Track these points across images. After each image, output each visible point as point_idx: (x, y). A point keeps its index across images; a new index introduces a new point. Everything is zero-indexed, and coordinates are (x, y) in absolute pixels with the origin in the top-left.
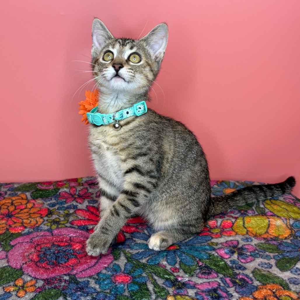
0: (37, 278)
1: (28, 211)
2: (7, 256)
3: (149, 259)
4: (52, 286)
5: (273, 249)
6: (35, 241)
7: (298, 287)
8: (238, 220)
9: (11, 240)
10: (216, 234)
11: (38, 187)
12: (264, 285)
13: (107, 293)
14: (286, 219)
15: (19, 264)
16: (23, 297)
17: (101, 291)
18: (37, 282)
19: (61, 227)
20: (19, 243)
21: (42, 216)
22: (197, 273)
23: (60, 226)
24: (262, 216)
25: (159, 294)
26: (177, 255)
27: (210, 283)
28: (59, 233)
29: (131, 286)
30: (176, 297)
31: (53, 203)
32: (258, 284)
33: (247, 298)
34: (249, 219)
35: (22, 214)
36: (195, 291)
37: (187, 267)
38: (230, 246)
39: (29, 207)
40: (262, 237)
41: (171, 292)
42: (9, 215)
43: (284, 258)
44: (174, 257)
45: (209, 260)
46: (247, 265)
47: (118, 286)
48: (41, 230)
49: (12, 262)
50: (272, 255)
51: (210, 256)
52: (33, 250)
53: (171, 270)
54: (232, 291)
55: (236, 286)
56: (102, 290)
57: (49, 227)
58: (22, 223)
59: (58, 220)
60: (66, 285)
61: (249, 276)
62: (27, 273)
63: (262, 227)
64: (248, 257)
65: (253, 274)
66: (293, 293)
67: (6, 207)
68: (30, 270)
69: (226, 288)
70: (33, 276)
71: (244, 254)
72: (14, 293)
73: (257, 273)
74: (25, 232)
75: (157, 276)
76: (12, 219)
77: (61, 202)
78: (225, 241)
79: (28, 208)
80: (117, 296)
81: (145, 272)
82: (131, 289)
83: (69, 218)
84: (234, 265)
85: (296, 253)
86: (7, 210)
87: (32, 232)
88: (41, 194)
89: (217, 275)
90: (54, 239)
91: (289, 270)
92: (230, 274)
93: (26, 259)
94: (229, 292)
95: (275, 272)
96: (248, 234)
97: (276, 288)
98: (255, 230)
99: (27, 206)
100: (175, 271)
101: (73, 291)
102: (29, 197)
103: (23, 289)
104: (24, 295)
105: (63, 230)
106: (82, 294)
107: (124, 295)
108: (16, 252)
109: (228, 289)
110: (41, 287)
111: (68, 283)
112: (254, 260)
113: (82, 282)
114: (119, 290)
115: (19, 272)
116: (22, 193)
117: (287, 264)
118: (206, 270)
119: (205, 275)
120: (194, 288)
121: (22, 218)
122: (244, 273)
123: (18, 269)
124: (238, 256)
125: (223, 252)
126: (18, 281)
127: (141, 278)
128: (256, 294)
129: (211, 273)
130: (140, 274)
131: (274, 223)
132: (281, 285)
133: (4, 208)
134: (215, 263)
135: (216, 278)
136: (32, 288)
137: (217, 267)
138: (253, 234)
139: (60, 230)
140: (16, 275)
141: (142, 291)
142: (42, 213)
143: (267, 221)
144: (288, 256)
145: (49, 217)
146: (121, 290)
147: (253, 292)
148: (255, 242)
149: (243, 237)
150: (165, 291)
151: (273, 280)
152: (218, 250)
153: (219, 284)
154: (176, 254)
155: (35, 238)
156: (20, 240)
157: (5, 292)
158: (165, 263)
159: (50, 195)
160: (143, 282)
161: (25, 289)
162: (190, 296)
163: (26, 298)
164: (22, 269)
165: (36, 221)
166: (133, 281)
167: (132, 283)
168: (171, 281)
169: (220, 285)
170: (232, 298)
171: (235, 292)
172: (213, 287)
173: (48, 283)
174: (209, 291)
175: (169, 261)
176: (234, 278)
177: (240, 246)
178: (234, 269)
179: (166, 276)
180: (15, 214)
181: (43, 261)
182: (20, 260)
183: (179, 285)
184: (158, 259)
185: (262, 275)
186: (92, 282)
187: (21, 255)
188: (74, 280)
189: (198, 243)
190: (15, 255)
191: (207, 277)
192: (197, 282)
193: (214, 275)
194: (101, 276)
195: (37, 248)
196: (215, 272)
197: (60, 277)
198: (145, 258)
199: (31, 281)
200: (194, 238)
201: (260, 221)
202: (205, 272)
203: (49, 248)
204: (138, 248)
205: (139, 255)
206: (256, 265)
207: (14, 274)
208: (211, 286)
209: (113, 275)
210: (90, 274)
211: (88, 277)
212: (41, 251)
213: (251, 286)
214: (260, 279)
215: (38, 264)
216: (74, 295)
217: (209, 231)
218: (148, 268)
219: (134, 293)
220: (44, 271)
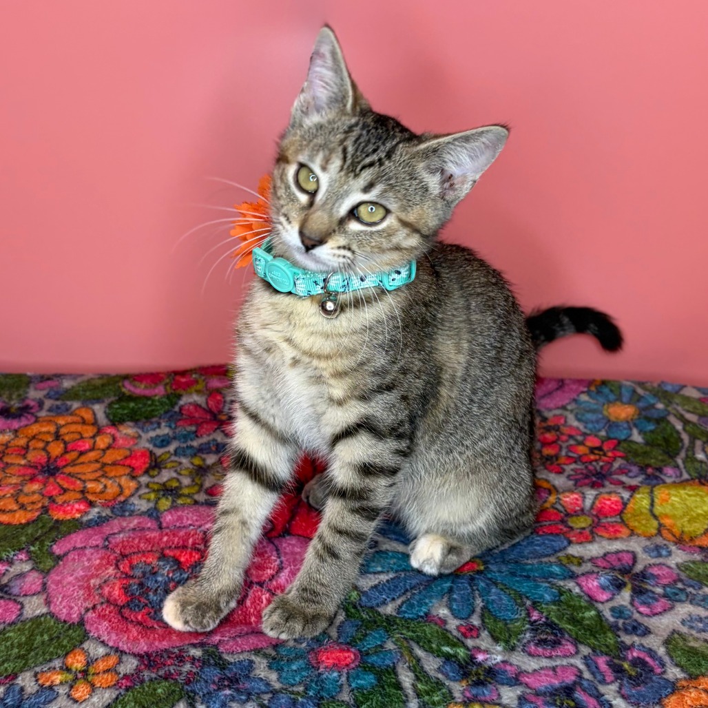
0: (121, 649)
1: (98, 457)
2: (44, 584)
3: (403, 603)
4: (160, 673)
6: (117, 546)
8: (639, 493)
9: (54, 541)
10: (578, 531)
11: (124, 390)
12: (693, 677)
13: (298, 693)
15: (76, 608)
16: (85, 700)
17: (283, 688)
18: (120, 662)
19: (183, 505)
20: (75, 548)
21: (134, 475)
22: (525, 641)
23: (180, 502)
24: (701, 483)
25: (426, 698)
26: (478, 590)
27: (559, 672)
28: (178, 520)
29: (358, 677)
31: (164, 435)
32: (679, 676)
34: (667, 492)
35: (81, 466)
36: (519, 692)
37: (500, 625)
38: (613, 569)
39: (102, 446)
40: (697, 543)
41: (457, 695)
42: (50, 469)
44: (469, 595)
45: (559, 605)
46: (653, 622)
47: (324, 676)
48: (132, 513)
49: (58, 603)
51: (561, 593)
52: (111, 570)
53: (459, 631)
54: (610, 692)
55: (621, 680)
56: (285, 687)
57: (151, 505)
58: (82, 492)
59: (175, 484)
60: (194, 670)
61: (655, 652)
62: (96, 635)
63: (698, 515)
64: (657, 600)
65: (667, 648)
67: (41, 445)
68: (104, 628)
69: (598, 683)
70: (111, 644)
71: (647, 590)
72: (63, 691)
73: (678, 643)
74: (90, 517)
75: (422, 647)
76: (58, 480)
77: (185, 432)
78: (601, 552)
79: (99, 449)
80: (323, 701)
81: (392, 637)
82: (357, 683)
83: (205, 480)
84: (621, 622)
86: (43, 453)
87: (107, 519)
88: (133, 409)
89: (577, 648)
90: (165, 539)
92: (607, 647)
93: (94, 597)
96: (661, 536)
98: (679, 524)
99: (95, 442)
100: (468, 634)
101: (212, 687)
102: (102, 419)
103: (85, 679)
104: (88, 696)
105: (186, 512)
106: (235, 694)
107: (338, 701)
108: (68, 574)
109: (602, 689)
110: (133, 675)
111: (200, 666)
112: (672, 608)
113: (235, 662)
114: (328, 686)
115: (77, 632)
116: (84, 407)
118: (547, 633)
119: (544, 648)
120: (516, 685)
121: (83, 477)
122: (645, 645)
123: (73, 623)
124: (632, 596)
125: (595, 583)
126: (72, 655)
127: (382, 656)
128: (671, 704)
129: (560, 643)
130: (379, 643)
133: (35, 449)
134: (572, 614)
135: (572, 655)
136: (108, 677)
137: (575, 626)
138: (674, 536)
139: (179, 513)
140: (68, 638)
141: (384, 689)
142: (136, 463)
145: (153, 477)
146: (331, 686)
147: (663, 696)
148: (678, 557)
149: (648, 543)
150: (444, 691)
152: (583, 578)
153: (579, 674)
154: (475, 588)
155: (116, 536)
156: (79, 541)
157: (39, 685)
158: (443, 612)
159: (156, 413)
160: (388, 666)
161: (90, 678)
163: (93, 704)
164: (84, 625)
165: (120, 486)
166: (363, 662)
167: (360, 667)
168: (459, 661)
169: (581, 677)
171: (618, 695)
172: (563, 682)
173: (151, 666)
174: (554, 693)
175: (454, 607)
176: (619, 658)
177: (639, 568)
178: (619, 633)
179: (446, 649)
180: (65, 466)
181: (139, 607)
182: (79, 599)
183: (477, 674)
184: (427, 601)
185: (688, 652)
186: (260, 663)
187: (81, 583)
188: (213, 658)
189: (531, 555)
190: (65, 583)
191: (551, 653)
192: (524, 667)
193: (568, 649)
194: (283, 652)
195: (121, 567)
196: (570, 639)
197: (180, 651)
198: (393, 599)
199: (105, 658)
200: (523, 541)
201: (693, 498)
202: (546, 639)
203: (153, 568)
204: (379, 569)
205: (380, 592)
206: (676, 622)
207: (62, 636)
208: (558, 680)
209: (313, 649)
210: (257, 645)
211: (251, 650)
212: (132, 577)
213: (660, 681)
214: (683, 661)
215: (126, 612)
216: (214, 699)
217: (563, 522)
218: (400, 628)
219: (364, 694)
220: (140, 632)
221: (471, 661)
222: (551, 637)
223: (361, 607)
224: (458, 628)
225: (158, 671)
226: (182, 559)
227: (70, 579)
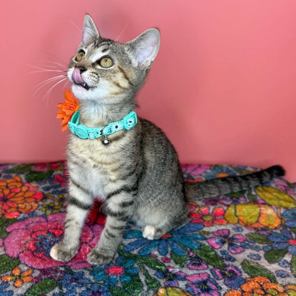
0: (33, 267)
1: (23, 195)
2: (3, 243)
3: (140, 250)
4: (48, 276)
5: (262, 240)
6: (31, 228)
7: (284, 280)
8: (230, 207)
9: (7, 227)
10: (207, 222)
11: (32, 169)
12: (252, 277)
13: (101, 284)
14: (277, 208)
15: (16, 252)
16: (20, 287)
17: (95, 282)
18: (33, 272)
19: (56, 213)
20: (15, 229)
21: (37, 201)
22: (188, 263)
23: (54, 211)
24: (254, 204)
25: (150, 285)
26: (169, 244)
27: (201, 275)
28: (54, 218)
29: (124, 277)
30: (167, 289)
31: (48, 186)
32: (247, 277)
33: (235, 291)
34: (241, 207)
35: (16, 198)
36: (186, 283)
37: (178, 257)
38: (221, 236)
39: (24, 191)
40: (253, 226)
41: (162, 284)
42: (5, 199)
43: (272, 250)
44: (165, 246)
45: (200, 250)
46: (237, 256)
47: (111, 277)
48: (36, 216)
49: (9, 250)
50: (261, 246)
51: (201, 245)
52: (29, 238)
54: (221, 283)
55: (225, 278)
56: (96, 281)
57: (43, 213)
58: (17, 208)
59: (52, 205)
60: (62, 275)
61: (238, 268)
62: (24, 262)
63: (253, 216)
64: (238, 248)
65: (242, 266)
66: (279, 286)
67: (1, 190)
68: (27, 260)
69: (216, 280)
70: (29, 265)
71: (234, 244)
72: (11, 283)
73: (246, 264)
74: (20, 217)
75: (148, 266)
76: (8, 204)
77: (55, 185)
78: (216, 230)
80: (111, 287)
81: (137, 262)
82: (124, 280)
83: (64, 203)
85: (285, 244)
86: (2, 194)
87: (27, 218)
88: (36, 177)
89: (207, 266)
90: (49, 225)
91: (277, 262)
92: (219, 266)
93: (23, 248)
94: (218, 284)
95: (263, 264)
96: (239, 223)
97: (263, 281)
98: (246, 219)
99: (21, 189)
100: (166, 261)
101: (69, 282)
102: (24, 180)
103: (20, 279)
104: (21, 285)
105: (57, 215)
106: (77, 284)
107: (117, 286)
108: (12, 239)
109: (218, 282)
110: (38, 277)
111: (64, 274)
112: (244, 251)
113: (77, 272)
114: (112, 281)
115: (16, 261)
116: (17, 176)
117: (275, 255)
118: (196, 261)
119: (195, 266)
120: (184, 280)
121: (17, 202)
122: (234, 265)
123: (15, 258)
124: (228, 247)
125: (214, 242)
126: (15, 270)
127: (133, 270)
128: (245, 287)
130: (131, 265)
131: (265, 212)
132: (269, 278)
134: (205, 253)
135: (206, 269)
136: (29, 278)
137: (207, 258)
138: (244, 223)
139: (54, 216)
140: (13, 263)
141: (134, 282)
142: (37, 197)
143: (258, 210)
144: (276, 248)
145: (44, 202)
146: (114, 281)
147: (241, 284)
148: (246, 232)
149: (234, 226)
150: (157, 282)
151: (261, 273)
152: (209, 240)
153: (208, 276)
155: (31, 225)
156: (16, 226)
157: (2, 281)
158: (156, 253)
159: (45, 178)
160: (135, 273)
161: (22, 278)
162: (180, 288)
163: (23, 288)
164: (19, 258)
165: (32, 206)
166: (126, 272)
167: (125, 274)
168: (163, 271)
169: (209, 277)
170: (221, 290)
171: (224, 284)
172: (203, 279)
173: (45, 274)
174: (199, 283)
176: (224, 270)
177: (231, 236)
178: (224, 260)
179: (157, 267)
180: (10, 198)
181: (40, 251)
182: (17, 248)
183: (170, 276)
184: (150, 249)
185: (250, 267)
186: (86, 273)
187: (17, 243)
188: (68, 271)
189: (189, 231)
190: (11, 242)
191: (198, 268)
192: (187, 274)
193: (204, 267)
194: (95, 269)
195: (33, 236)
196: (205, 263)
197: (56, 268)
198: (137, 248)
199: (27, 271)
200: (186, 225)
201: (251, 209)
202: (196, 263)
203: (45, 237)
204: (131, 237)
205: (132, 246)
206: (245, 256)
207: (11, 263)
208: (201, 278)
209: (106, 268)
210: (85, 266)
211: (83, 268)
212: (37, 240)
213: (240, 278)
214: (249, 271)
215: (35, 253)
216: (69, 286)
217: (201, 218)
218: (139, 259)
219: (126, 284)
220: (41, 261)
221: (167, 271)
222: (198, 262)
223: (125, 251)
224: (162, 259)
225: (47, 275)
226: (56, 233)
227: (13, 241)
